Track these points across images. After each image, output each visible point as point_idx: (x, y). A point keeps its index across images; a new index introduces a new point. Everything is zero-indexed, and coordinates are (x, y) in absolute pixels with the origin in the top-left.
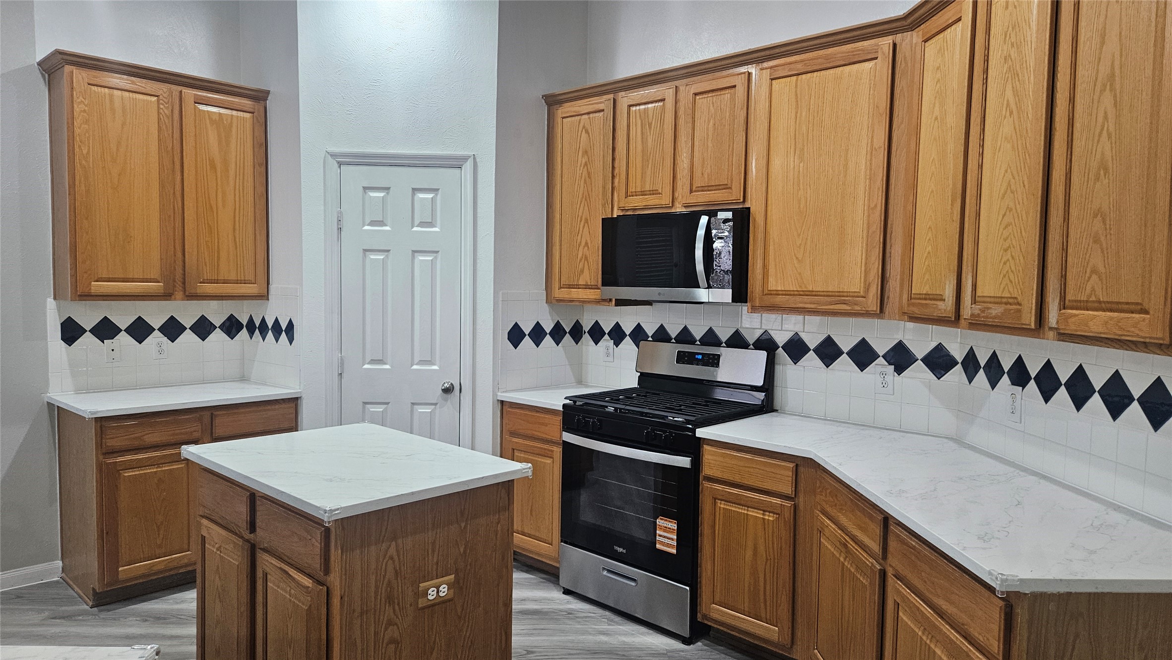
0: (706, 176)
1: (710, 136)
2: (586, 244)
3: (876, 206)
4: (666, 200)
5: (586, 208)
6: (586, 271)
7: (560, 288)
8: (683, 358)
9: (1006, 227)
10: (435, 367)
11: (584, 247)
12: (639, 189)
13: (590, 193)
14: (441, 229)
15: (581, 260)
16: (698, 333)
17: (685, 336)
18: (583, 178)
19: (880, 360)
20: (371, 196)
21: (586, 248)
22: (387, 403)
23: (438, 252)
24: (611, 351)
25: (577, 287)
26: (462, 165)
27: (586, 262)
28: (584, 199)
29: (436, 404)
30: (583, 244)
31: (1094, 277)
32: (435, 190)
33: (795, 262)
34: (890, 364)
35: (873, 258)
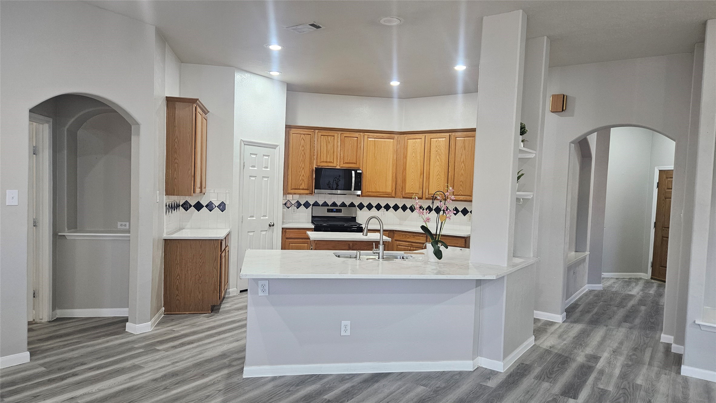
0: (349, 160)
1: (350, 149)
2: (303, 175)
3: (394, 173)
4: (335, 165)
5: (303, 164)
6: (303, 184)
7: (291, 189)
8: (329, 211)
9: (438, 181)
10: (267, 218)
11: (302, 176)
12: (325, 160)
13: (305, 159)
14: (270, 169)
15: (301, 181)
16: (339, 203)
17: (334, 204)
18: (302, 154)
19: (383, 208)
20: (252, 157)
21: (303, 177)
22: (254, 232)
23: (269, 177)
24: (295, 210)
25: (299, 189)
26: (276, 148)
27: (303, 181)
28: (302, 161)
29: (266, 231)
30: (302, 175)
31: (461, 191)
32: (268, 156)
33: (374, 184)
34: (385, 209)
35: (394, 184)
